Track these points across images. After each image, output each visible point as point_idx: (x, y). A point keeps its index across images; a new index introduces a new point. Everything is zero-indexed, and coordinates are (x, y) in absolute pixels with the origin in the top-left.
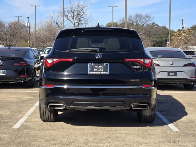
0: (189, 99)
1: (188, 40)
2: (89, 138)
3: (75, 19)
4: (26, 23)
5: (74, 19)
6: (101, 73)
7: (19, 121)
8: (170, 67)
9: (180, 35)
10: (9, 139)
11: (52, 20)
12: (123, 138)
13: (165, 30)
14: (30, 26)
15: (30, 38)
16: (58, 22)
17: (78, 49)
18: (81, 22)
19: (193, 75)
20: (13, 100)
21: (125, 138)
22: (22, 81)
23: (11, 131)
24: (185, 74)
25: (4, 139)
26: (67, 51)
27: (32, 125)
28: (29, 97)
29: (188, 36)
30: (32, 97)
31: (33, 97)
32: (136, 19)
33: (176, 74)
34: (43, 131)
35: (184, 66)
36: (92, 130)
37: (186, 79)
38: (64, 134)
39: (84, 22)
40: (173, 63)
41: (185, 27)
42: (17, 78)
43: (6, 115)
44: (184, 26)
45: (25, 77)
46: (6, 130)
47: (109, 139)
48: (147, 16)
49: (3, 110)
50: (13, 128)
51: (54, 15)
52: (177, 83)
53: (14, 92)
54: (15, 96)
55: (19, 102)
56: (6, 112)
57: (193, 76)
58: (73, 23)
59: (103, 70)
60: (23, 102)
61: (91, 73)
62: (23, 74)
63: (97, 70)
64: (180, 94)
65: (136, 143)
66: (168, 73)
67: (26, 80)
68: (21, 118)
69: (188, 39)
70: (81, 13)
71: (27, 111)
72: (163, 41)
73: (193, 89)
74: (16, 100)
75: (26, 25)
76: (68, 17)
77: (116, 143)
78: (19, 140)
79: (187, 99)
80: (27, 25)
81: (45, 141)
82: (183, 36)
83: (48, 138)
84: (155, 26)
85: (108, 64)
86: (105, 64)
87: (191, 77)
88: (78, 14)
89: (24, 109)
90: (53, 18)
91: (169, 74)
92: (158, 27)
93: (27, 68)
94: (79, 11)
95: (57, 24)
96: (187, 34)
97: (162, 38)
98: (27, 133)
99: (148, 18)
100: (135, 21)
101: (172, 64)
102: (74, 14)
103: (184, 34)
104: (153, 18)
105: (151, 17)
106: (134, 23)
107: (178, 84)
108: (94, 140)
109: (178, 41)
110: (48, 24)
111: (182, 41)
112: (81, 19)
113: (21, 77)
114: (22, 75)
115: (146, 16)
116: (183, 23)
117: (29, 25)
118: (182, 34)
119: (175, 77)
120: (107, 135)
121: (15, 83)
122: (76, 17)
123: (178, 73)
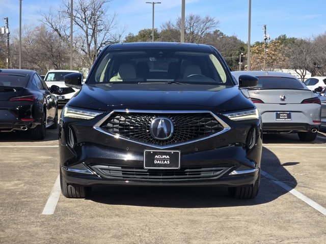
0: (317, 158)
1: (275, 60)
2: (187, 231)
3: (87, 23)
4: (3, 29)
5: (85, 23)
7: (47, 200)
8: (280, 104)
9: (260, 52)
10: (47, 234)
11: (48, 23)
12: (245, 229)
13: (235, 42)
14: (9, 33)
15: (9, 55)
16: (58, 27)
18: (99, 28)
19: (316, 118)
20: (17, 161)
21: (250, 229)
22: (25, 128)
23: (43, 220)
24: (304, 115)
25: (37, 236)
27: (75, 207)
28: (43, 157)
29: (273, 52)
30: (50, 157)
31: (52, 156)
32: (190, 24)
33: (289, 117)
34: (101, 219)
35: (302, 103)
36: (183, 215)
37: (306, 125)
38: (140, 223)
39: (102, 27)
40: (284, 97)
41: (269, 39)
42: (16, 124)
43: (20, 190)
44: (268, 36)
45: (29, 122)
46: (33, 219)
47: (223, 232)
48: (208, 20)
49: (10, 181)
50: (43, 213)
51: (51, 16)
52: (289, 131)
53: (12, 148)
54: (17, 155)
55: (31, 165)
56: (16, 185)
57: (317, 120)
58: (85, 29)
60: (36, 165)
62: (27, 117)
64: (298, 149)
65: (272, 238)
66: (277, 114)
67: (33, 127)
68: (48, 195)
69: (273, 57)
70: (98, 13)
71: (54, 183)
72: (232, 61)
73: (315, 140)
74: (23, 162)
75: (3, 32)
76: (76, 18)
77: (238, 239)
78: (65, 236)
79: (313, 158)
80: (5, 32)
81: (112, 237)
82: (266, 52)
83: (115, 231)
84: (218, 36)
87: (314, 121)
88: (93, 14)
89: (46, 178)
90: (50, 20)
91: (278, 116)
92: (224, 37)
93: (33, 106)
94: (94, 10)
95: (56, 30)
96: (272, 50)
97: (231, 55)
98: (74, 223)
99: (209, 23)
100: (189, 27)
101: (283, 100)
102: (86, 14)
103: (267, 50)
104: (218, 23)
105: (215, 22)
106: (186, 31)
107: (291, 133)
108: (198, 233)
109: (258, 60)
110: (39, 30)
111: (264, 62)
112: (99, 22)
113: (22, 122)
114: (23, 118)
115: (207, 18)
116: (265, 32)
117: (7, 32)
118: (265, 49)
119: (288, 121)
120: (215, 224)
121: (12, 132)
122: (89, 19)
123: (292, 114)
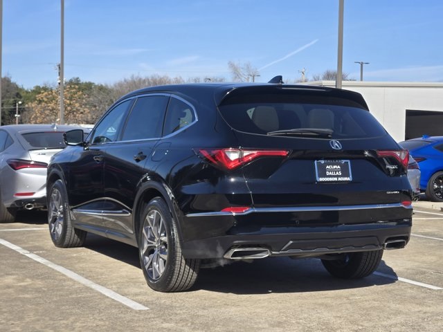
6: (339, 179)
9: (49, 100)
13: (8, 86)
17: (291, 130)
26: (268, 135)
59: (340, 174)
61: (321, 179)
63: (330, 174)
85: (349, 161)
86: (343, 161)
97: (2, 105)
